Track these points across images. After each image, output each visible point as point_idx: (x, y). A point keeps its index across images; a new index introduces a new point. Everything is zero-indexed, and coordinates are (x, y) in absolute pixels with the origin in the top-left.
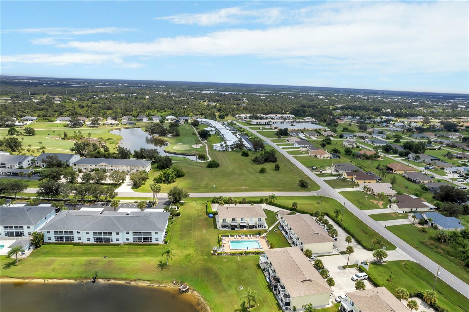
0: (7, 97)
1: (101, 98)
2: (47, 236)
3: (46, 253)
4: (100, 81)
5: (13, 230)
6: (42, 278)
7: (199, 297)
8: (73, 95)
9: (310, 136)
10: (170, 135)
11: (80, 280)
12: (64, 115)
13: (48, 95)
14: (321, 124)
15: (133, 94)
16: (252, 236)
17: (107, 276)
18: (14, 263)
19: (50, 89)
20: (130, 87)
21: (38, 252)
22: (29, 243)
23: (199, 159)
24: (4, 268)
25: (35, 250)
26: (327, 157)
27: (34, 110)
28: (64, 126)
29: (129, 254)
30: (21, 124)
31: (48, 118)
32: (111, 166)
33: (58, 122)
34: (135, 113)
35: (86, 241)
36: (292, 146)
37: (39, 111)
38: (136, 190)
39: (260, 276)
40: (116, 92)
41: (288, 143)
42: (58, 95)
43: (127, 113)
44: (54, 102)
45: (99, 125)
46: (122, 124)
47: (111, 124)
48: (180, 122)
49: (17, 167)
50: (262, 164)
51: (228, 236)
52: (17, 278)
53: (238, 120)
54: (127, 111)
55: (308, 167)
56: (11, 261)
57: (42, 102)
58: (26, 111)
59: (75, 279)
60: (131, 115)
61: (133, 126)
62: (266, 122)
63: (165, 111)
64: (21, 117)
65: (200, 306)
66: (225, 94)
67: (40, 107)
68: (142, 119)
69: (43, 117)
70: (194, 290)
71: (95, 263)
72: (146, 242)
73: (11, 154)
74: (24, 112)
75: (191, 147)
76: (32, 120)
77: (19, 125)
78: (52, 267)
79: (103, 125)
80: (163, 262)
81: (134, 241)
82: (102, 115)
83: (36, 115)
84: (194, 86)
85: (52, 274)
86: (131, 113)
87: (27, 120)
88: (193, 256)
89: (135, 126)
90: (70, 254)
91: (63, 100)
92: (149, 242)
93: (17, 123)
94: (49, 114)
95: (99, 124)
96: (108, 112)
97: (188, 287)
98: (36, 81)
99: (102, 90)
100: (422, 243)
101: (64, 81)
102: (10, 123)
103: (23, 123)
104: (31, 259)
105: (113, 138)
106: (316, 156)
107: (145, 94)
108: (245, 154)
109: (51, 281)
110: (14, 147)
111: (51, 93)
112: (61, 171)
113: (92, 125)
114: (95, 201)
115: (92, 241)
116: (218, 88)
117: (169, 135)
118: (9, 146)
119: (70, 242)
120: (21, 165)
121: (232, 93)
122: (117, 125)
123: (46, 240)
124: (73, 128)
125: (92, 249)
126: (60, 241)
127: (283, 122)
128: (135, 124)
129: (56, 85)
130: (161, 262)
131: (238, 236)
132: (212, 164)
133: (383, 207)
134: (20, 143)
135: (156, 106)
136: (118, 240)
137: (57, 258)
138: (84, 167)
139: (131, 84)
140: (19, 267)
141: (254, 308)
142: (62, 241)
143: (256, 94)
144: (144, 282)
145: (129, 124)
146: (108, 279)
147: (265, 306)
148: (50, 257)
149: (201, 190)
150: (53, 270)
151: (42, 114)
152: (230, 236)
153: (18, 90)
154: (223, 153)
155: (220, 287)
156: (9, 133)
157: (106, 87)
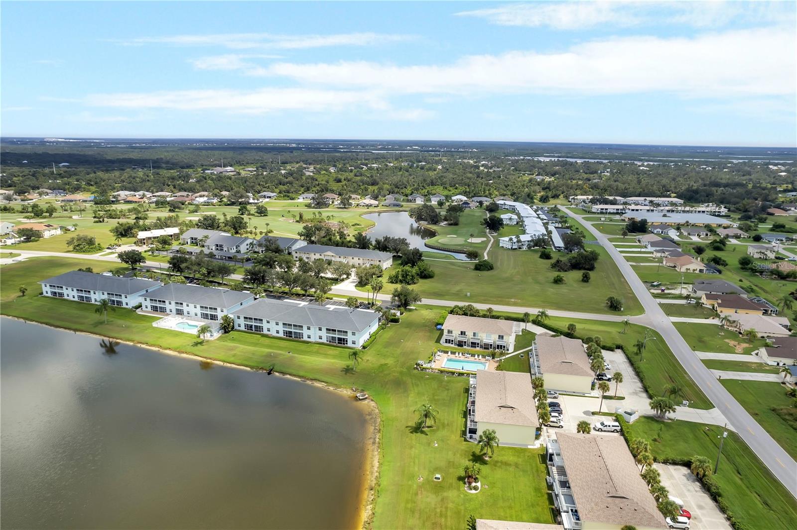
0: (252, 167)
1: (371, 169)
2: (237, 322)
3: (233, 339)
4: (381, 142)
5: (208, 311)
6: (222, 361)
7: (375, 408)
8: (333, 163)
9: (689, 234)
10: (445, 223)
11: (256, 369)
12: (311, 191)
13: (302, 164)
14: (732, 216)
15: (421, 162)
16: (480, 357)
17: (284, 370)
18: (201, 343)
19: (309, 155)
20: (422, 151)
21: (226, 337)
22: (219, 326)
23: (468, 257)
24: (192, 345)
25: (224, 335)
26: (694, 270)
27: (277, 185)
28: (306, 206)
29: (317, 353)
30: (256, 201)
31: (290, 195)
32: (340, 257)
33: (301, 200)
34: (408, 191)
35: (275, 334)
36: (639, 250)
37: (284, 185)
38: (360, 288)
39: (462, 400)
40: (396, 160)
41: (638, 244)
42: (314, 164)
43: (396, 190)
44: (305, 174)
45: (351, 206)
46: (383, 205)
47: (367, 206)
48: (470, 205)
49: (234, 250)
50: (566, 271)
51: (447, 352)
52: (201, 357)
53: (571, 204)
54: (397, 187)
55: (645, 282)
56: (200, 341)
57: (291, 174)
58: (267, 185)
59: (252, 367)
60: (403, 193)
61: (397, 208)
62: (618, 210)
63: (456, 188)
64: (259, 192)
65: (371, 417)
66: (576, 161)
67: (285, 179)
68: (415, 200)
69: (285, 193)
70: (372, 400)
71: (276, 356)
72: (341, 343)
73: (232, 235)
74: (265, 187)
75: (466, 241)
76: (270, 197)
77: (253, 203)
78: (233, 352)
79: (357, 205)
80: (351, 367)
81: (327, 341)
82: (360, 192)
83: (277, 190)
84: (527, 150)
85: (232, 359)
86: (402, 191)
87: (265, 197)
88: (389, 367)
89: (401, 209)
90: (256, 345)
91: (318, 171)
92: (344, 344)
93: (251, 201)
94: (292, 190)
95: (350, 204)
96: (371, 188)
97: (367, 396)
98: (294, 145)
99: (376, 157)
100: (773, 410)
101: (330, 144)
102: (243, 200)
103: (258, 200)
104: (218, 342)
105: (361, 224)
106: (675, 267)
107: (438, 162)
108: (546, 256)
109: (229, 365)
110: (238, 228)
111: (305, 162)
112: (276, 258)
113: (341, 206)
114: (304, 295)
115: (281, 335)
116: (569, 153)
117: (443, 224)
118: (233, 226)
119: (259, 332)
120: (239, 248)
121: (590, 161)
122: (375, 207)
123: (236, 327)
124: (316, 208)
125: (279, 342)
126: (250, 329)
127: (652, 211)
128: (402, 206)
129: (318, 150)
130: (348, 366)
131: (461, 354)
132: (482, 265)
133: (742, 352)
134: (246, 223)
135: (445, 180)
136: (309, 337)
137: (241, 346)
138: (307, 255)
139: (426, 147)
140: (204, 347)
141: (431, 428)
142: (252, 330)
143: (636, 162)
144: (320, 383)
145: (394, 206)
146: (284, 373)
147: (446, 430)
148: (235, 343)
149: (447, 297)
150: (234, 355)
151: (284, 189)
152: (449, 353)
153: (268, 157)
154: (511, 252)
155: (404, 403)
156: (239, 212)
157: (385, 152)
